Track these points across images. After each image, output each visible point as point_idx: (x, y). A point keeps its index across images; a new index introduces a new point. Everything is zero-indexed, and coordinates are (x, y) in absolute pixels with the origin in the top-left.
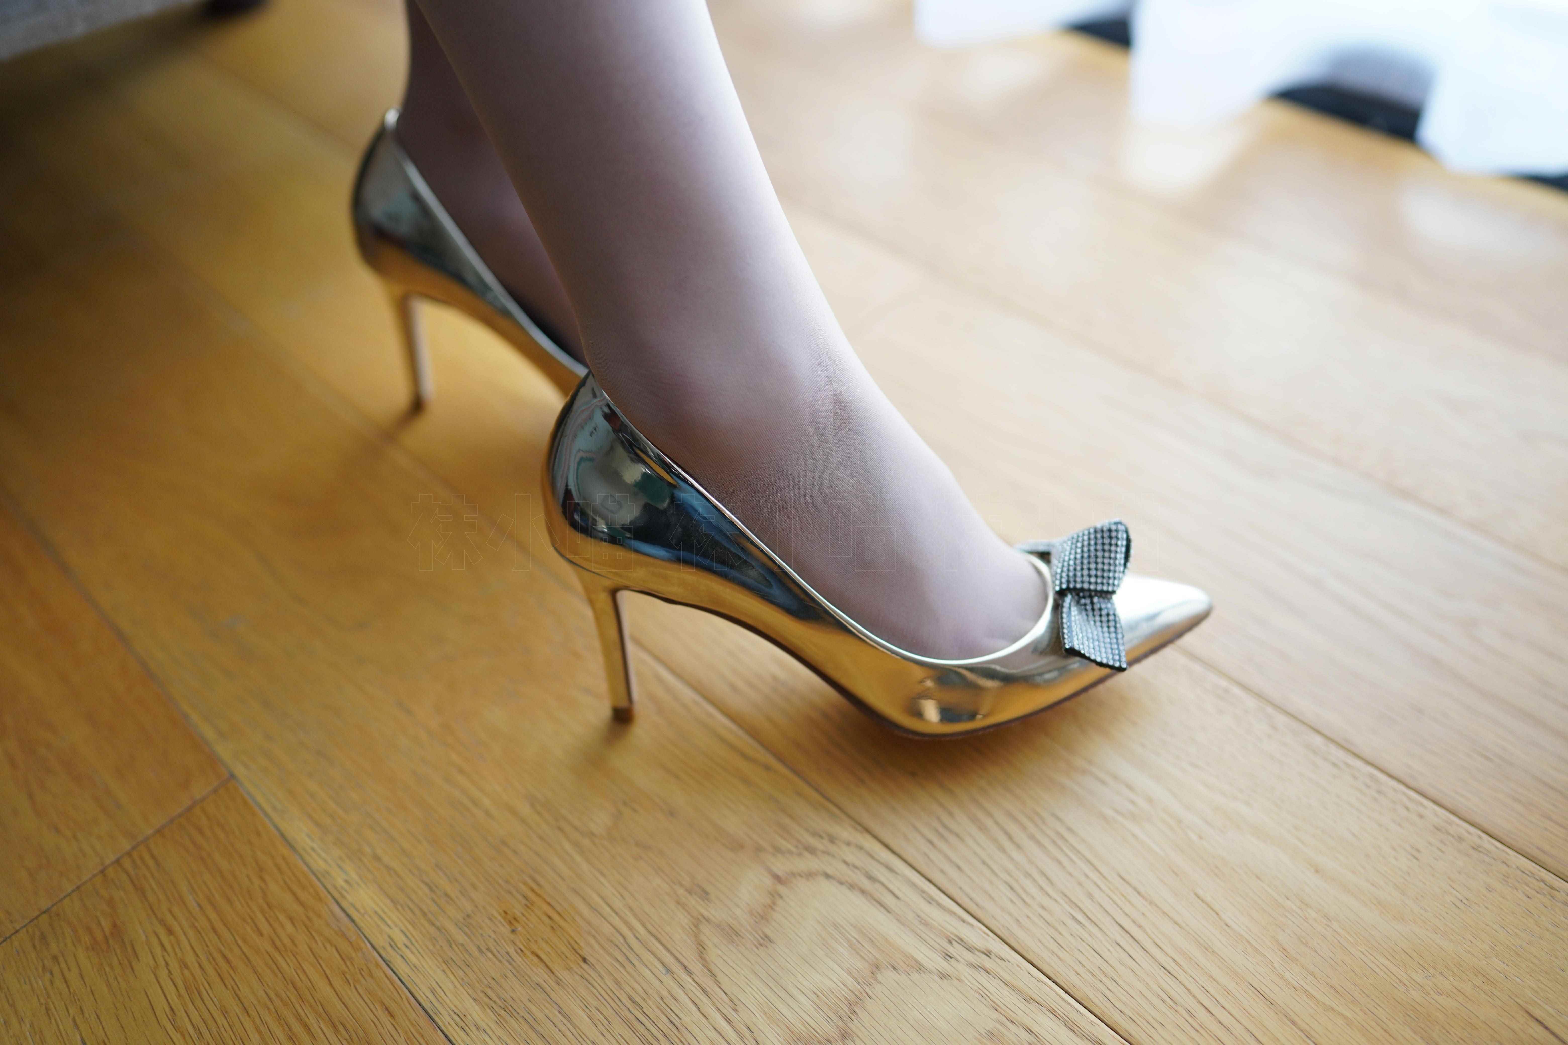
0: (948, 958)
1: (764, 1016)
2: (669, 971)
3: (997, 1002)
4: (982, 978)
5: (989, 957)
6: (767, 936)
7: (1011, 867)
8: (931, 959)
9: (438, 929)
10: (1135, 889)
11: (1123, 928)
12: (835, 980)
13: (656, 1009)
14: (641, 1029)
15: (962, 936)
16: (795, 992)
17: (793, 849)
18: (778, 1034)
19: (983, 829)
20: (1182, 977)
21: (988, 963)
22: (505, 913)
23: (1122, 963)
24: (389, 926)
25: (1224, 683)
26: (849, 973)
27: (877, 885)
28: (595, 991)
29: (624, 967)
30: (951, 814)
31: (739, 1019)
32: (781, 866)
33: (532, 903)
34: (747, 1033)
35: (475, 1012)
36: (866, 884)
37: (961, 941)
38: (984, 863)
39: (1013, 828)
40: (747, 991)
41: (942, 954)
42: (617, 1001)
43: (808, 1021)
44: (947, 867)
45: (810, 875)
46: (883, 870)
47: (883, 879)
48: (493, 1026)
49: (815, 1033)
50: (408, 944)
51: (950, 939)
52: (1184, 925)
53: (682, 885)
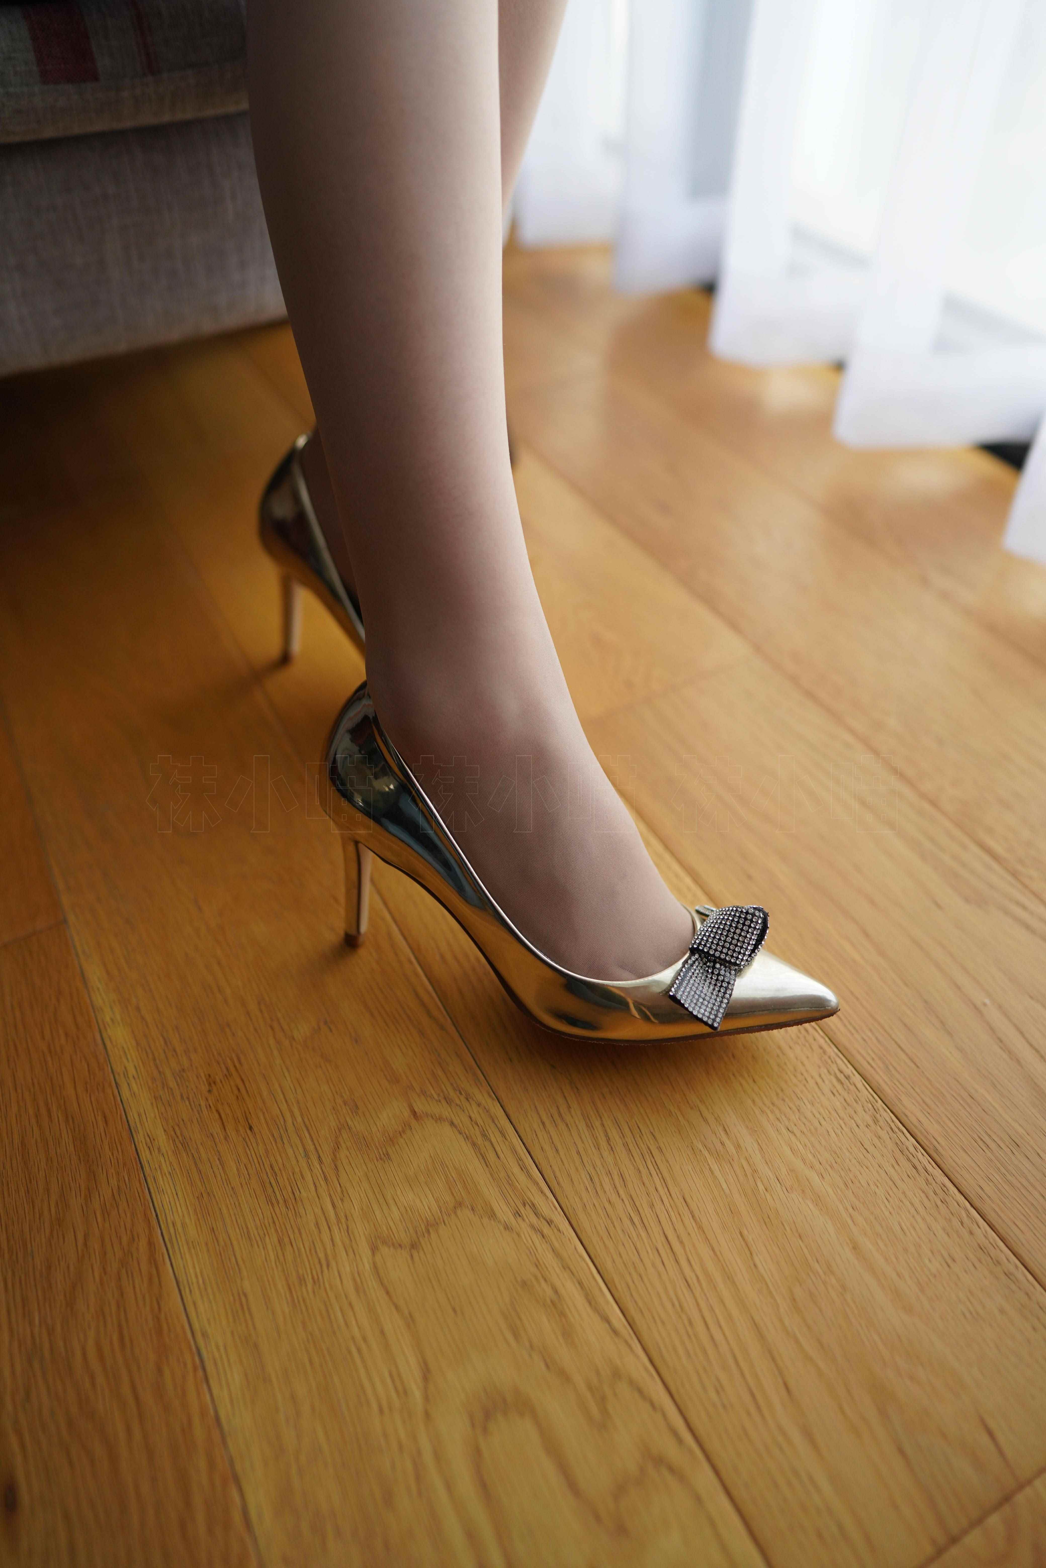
0: (517, 1215)
1: (361, 1211)
2: (307, 1156)
3: (541, 1262)
4: (537, 1240)
5: (550, 1226)
6: (388, 1154)
7: (598, 1163)
8: (504, 1212)
9: (160, 1072)
10: (692, 1213)
11: (667, 1240)
12: (425, 1203)
13: (286, 1180)
14: (270, 1190)
15: (535, 1202)
16: (391, 1202)
17: (436, 1096)
18: (365, 1228)
19: (590, 1126)
20: (698, 1292)
21: (546, 1230)
22: (209, 1076)
23: (653, 1265)
24: (127, 1059)
25: (849, 1070)
26: (437, 1201)
27: (487, 1144)
28: (249, 1152)
29: (276, 1142)
30: (569, 1107)
31: (342, 1207)
32: (420, 1106)
33: (231, 1075)
34: (343, 1220)
35: (162, 1139)
36: (480, 1141)
37: (533, 1207)
38: (578, 1153)
39: (614, 1134)
40: (356, 1189)
41: (514, 1212)
42: (261, 1164)
43: (392, 1227)
44: (547, 1147)
45: (439, 1119)
46: (498, 1134)
47: (493, 1140)
48: (170, 1153)
49: (392, 1236)
50: (136, 1077)
51: (526, 1202)
52: (718, 1253)
53: (342, 1097)
